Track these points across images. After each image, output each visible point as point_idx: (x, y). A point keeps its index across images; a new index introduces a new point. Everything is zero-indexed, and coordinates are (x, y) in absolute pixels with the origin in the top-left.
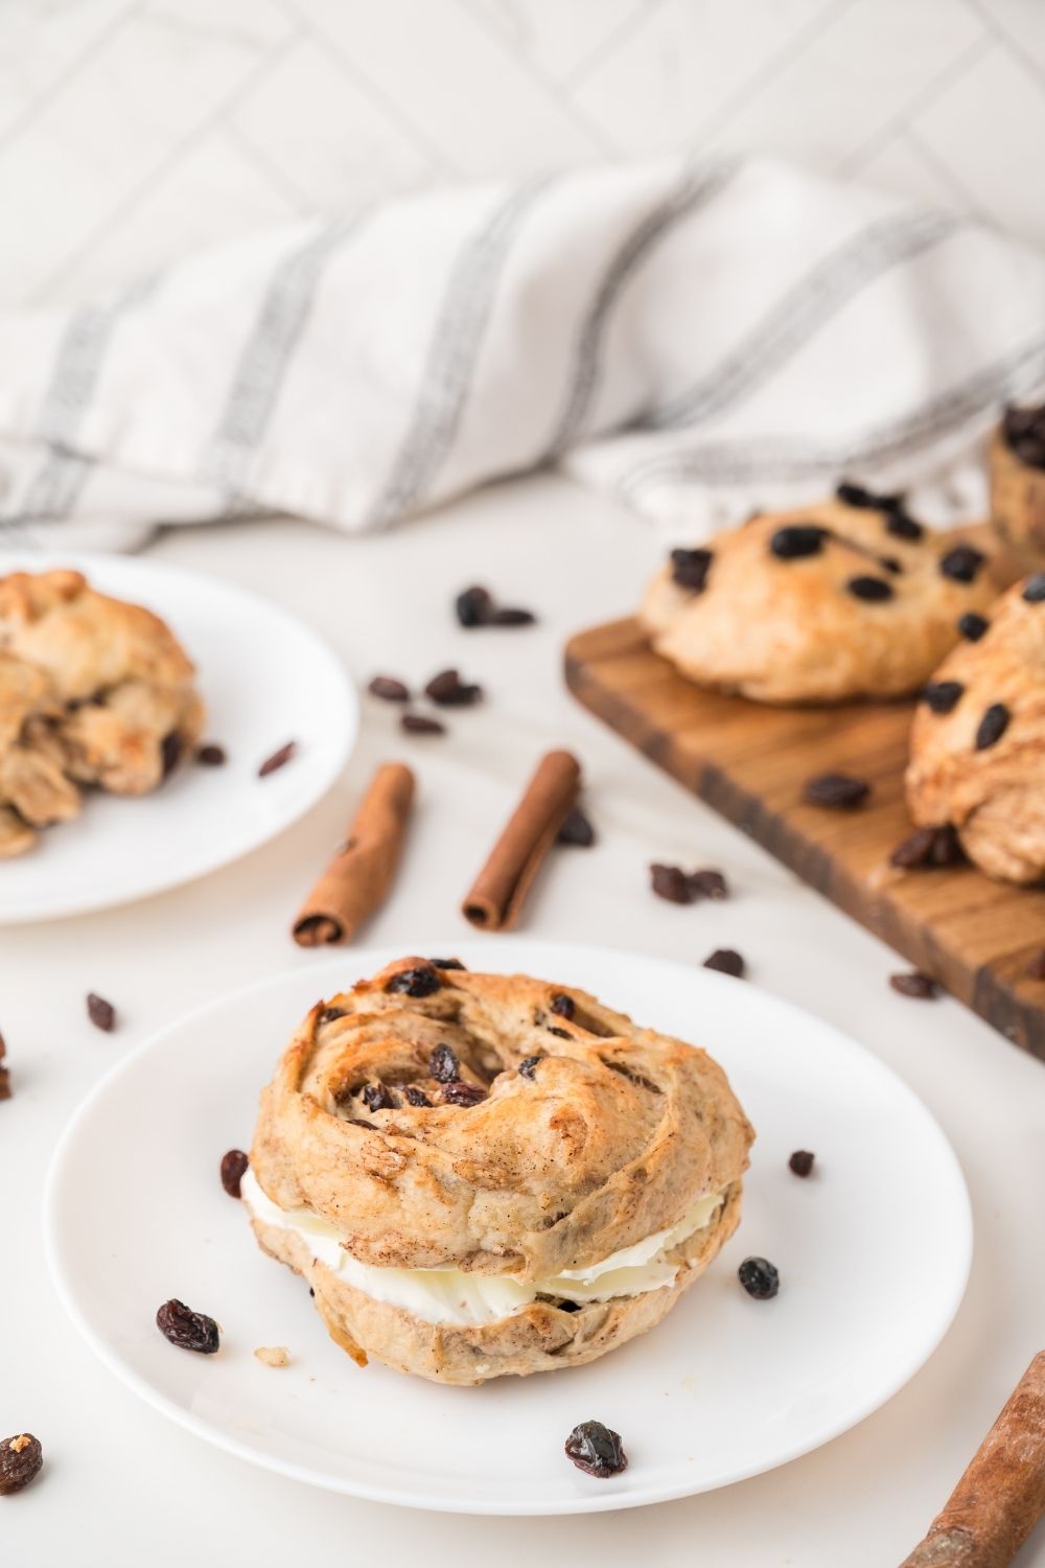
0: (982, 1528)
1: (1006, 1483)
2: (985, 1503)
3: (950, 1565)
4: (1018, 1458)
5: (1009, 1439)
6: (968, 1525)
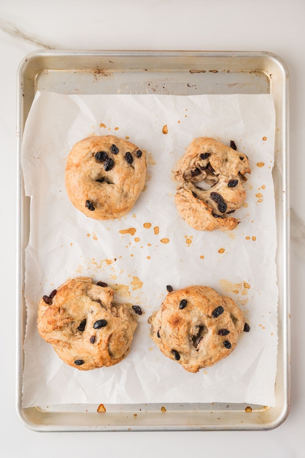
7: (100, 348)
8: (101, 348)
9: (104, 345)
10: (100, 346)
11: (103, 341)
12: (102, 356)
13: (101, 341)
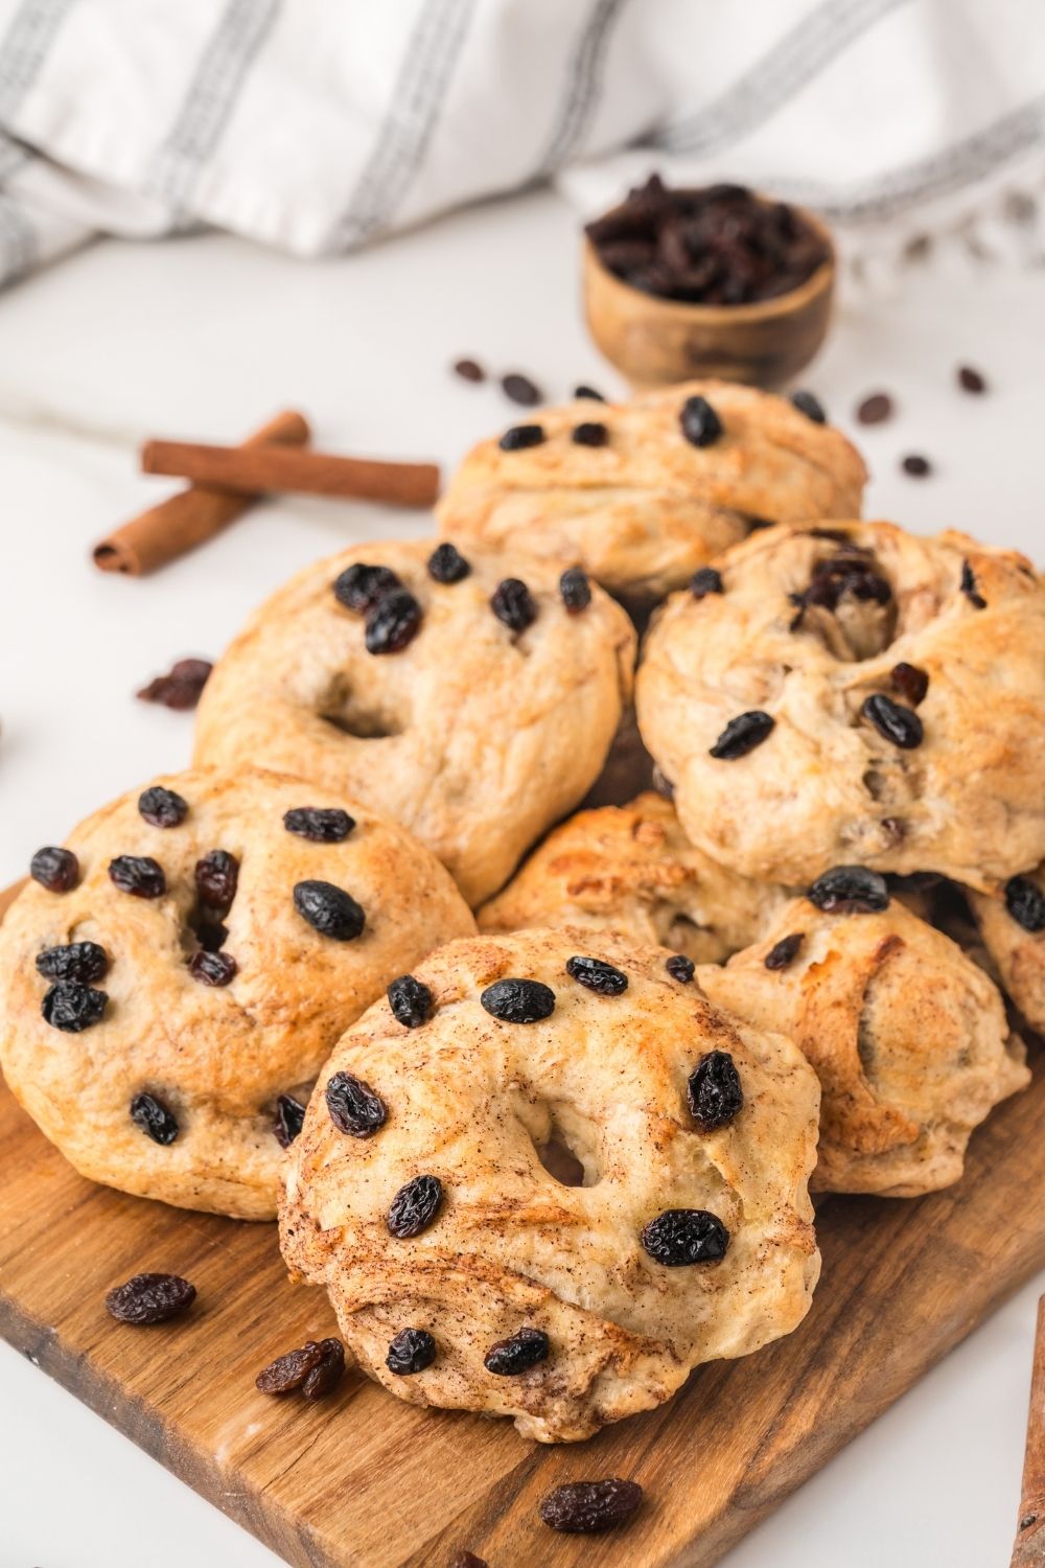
7: (814, 989)
8: (821, 993)
9: (841, 982)
10: (821, 979)
11: (845, 962)
12: (817, 1038)
13: (832, 956)
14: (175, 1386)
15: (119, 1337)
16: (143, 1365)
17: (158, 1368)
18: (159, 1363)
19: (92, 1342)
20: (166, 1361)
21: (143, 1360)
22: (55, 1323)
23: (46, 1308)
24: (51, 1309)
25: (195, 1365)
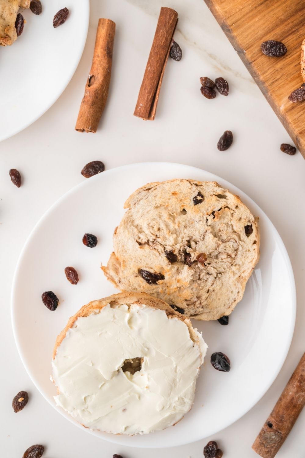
0: (284, 432)
1: (293, 413)
2: (286, 421)
3: (274, 446)
4: (297, 402)
5: (296, 395)
6: (281, 431)
14: (274, 80)
15: (262, 59)
16: (267, 70)
17: (271, 73)
18: (271, 71)
19: (254, 59)
20: (274, 70)
21: (267, 69)
22: (246, 49)
23: (244, 43)
24: (246, 43)
25: (281, 74)
